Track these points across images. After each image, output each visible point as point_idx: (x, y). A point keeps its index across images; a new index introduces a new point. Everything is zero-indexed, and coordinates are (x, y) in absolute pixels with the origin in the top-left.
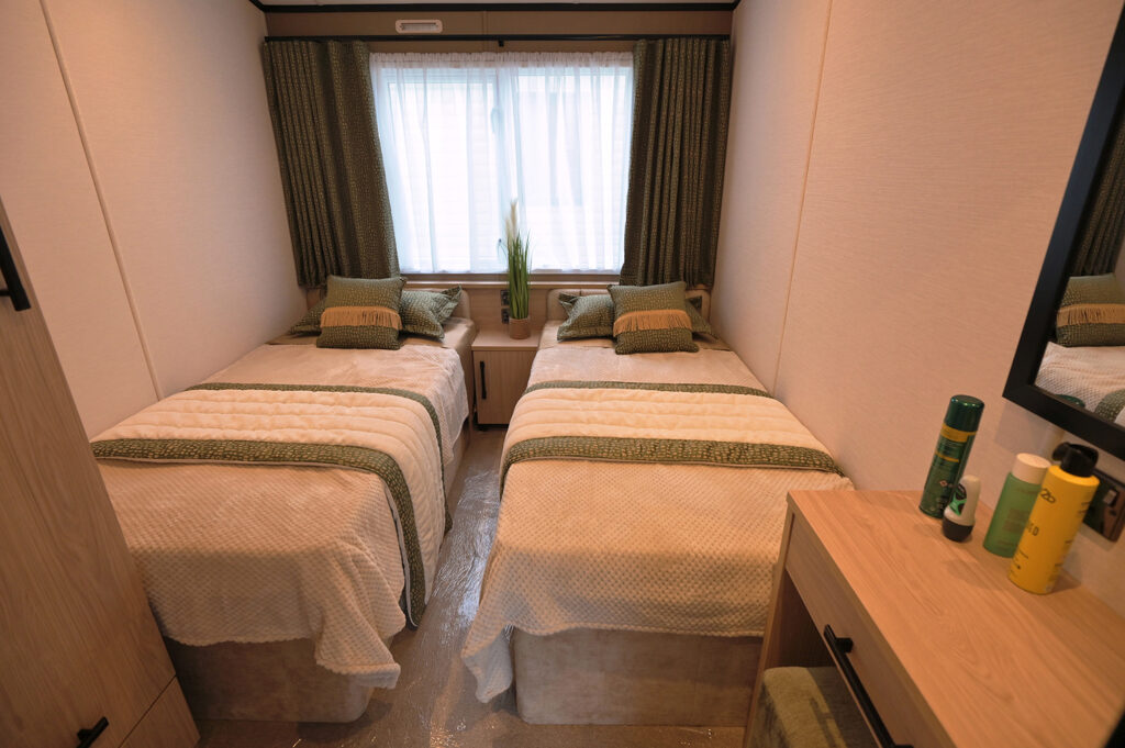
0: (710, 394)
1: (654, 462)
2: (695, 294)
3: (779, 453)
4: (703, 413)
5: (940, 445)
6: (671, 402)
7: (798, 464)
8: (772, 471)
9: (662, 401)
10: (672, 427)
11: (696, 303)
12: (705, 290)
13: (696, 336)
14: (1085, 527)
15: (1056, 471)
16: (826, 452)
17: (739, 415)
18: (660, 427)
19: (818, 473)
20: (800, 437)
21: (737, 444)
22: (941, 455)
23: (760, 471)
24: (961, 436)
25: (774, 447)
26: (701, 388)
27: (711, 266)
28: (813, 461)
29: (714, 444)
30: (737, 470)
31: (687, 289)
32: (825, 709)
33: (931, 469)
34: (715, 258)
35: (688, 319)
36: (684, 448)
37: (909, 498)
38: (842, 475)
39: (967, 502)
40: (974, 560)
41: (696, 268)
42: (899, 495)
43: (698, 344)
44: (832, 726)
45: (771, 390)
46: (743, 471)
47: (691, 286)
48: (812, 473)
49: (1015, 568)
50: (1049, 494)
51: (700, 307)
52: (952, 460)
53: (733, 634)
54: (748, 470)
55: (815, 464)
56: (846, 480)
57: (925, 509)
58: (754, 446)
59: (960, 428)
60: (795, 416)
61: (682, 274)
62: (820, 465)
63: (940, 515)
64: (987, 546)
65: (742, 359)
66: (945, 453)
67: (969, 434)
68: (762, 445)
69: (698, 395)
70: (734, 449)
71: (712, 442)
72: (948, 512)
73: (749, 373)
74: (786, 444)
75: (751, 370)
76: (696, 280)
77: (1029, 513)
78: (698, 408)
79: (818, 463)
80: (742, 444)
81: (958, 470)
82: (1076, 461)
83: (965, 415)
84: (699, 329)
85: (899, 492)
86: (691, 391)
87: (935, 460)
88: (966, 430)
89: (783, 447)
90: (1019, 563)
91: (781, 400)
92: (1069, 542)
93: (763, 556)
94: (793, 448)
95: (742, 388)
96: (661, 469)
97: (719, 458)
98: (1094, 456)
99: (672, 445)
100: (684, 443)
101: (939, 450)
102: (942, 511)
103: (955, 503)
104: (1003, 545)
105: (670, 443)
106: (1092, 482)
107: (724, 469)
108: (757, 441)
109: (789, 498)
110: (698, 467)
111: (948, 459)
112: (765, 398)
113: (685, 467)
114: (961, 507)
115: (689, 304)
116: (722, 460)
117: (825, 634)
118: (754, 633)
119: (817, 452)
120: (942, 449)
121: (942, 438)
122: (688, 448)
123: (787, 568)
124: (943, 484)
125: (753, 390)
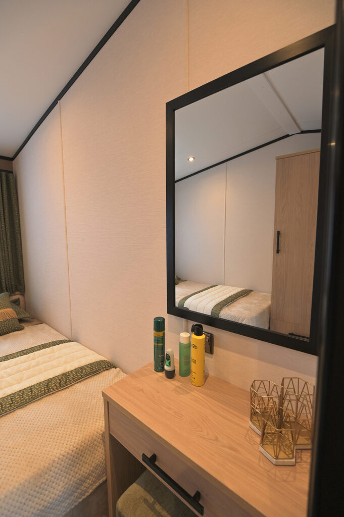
0: (39, 352)
1: (14, 410)
2: (14, 297)
3: (85, 370)
4: (38, 364)
5: (155, 340)
6: (15, 365)
7: (96, 371)
8: (85, 381)
9: (9, 367)
10: (19, 381)
11: (16, 302)
12: (21, 294)
13: (21, 321)
14: (206, 353)
15: (194, 336)
16: (106, 359)
17: (59, 357)
18: (11, 385)
19: (106, 372)
20: (92, 357)
21: (63, 375)
22: (156, 344)
23: (79, 384)
24: (161, 334)
25: (82, 368)
26: (32, 350)
27: (22, 281)
28: (102, 366)
29: (50, 380)
30: (67, 390)
31: (10, 296)
32: (151, 500)
33: (154, 351)
34: (23, 277)
35: (15, 313)
36: (32, 392)
37: (149, 368)
38: (115, 368)
39: (171, 360)
40: (180, 383)
41: (13, 283)
42: (146, 368)
43: (23, 324)
44: (158, 507)
45: (70, 337)
46: (70, 388)
47: (12, 293)
48: (103, 373)
49: (193, 379)
50: (195, 346)
51: (19, 304)
52: (160, 345)
53: (90, 491)
54: (73, 387)
55: (103, 368)
56: (118, 369)
57: (157, 370)
58: (72, 371)
59: (159, 331)
60: (85, 346)
61: (4, 288)
62: (105, 367)
63: (163, 369)
64: (181, 375)
65: (49, 326)
66: (158, 343)
67: (163, 332)
68: (76, 369)
69: (31, 354)
70: (62, 378)
71: (48, 380)
72: (166, 367)
73: (57, 333)
74: (87, 363)
75: (57, 331)
76: (14, 290)
77: (190, 355)
78: (33, 363)
79: (104, 366)
80: (66, 374)
81: (163, 348)
82: (198, 331)
83: (159, 325)
84: (22, 316)
85: (145, 367)
86: (26, 354)
87: (155, 347)
88: (162, 331)
89: (86, 366)
90: (194, 377)
91: (76, 341)
92: (204, 361)
93: (95, 433)
94: (91, 364)
95: (55, 342)
96: (20, 413)
97: (55, 387)
98: (201, 327)
99: (23, 393)
100: (31, 388)
101: (155, 342)
102: (163, 368)
103: (167, 363)
104: (186, 372)
105: (22, 392)
106: (203, 337)
107: (60, 392)
108: (73, 368)
109: (104, 394)
110: (43, 400)
111: (159, 345)
112: (69, 343)
113: (36, 403)
114: (170, 363)
115: (13, 304)
116: (57, 388)
117: (143, 460)
118: (101, 481)
119: (102, 361)
120: (156, 341)
121: (155, 337)
122: (34, 391)
123: (110, 433)
124: (160, 356)
125: (61, 341)
